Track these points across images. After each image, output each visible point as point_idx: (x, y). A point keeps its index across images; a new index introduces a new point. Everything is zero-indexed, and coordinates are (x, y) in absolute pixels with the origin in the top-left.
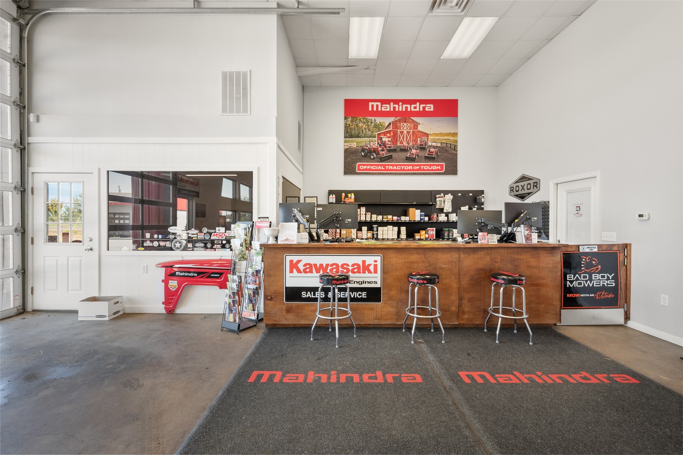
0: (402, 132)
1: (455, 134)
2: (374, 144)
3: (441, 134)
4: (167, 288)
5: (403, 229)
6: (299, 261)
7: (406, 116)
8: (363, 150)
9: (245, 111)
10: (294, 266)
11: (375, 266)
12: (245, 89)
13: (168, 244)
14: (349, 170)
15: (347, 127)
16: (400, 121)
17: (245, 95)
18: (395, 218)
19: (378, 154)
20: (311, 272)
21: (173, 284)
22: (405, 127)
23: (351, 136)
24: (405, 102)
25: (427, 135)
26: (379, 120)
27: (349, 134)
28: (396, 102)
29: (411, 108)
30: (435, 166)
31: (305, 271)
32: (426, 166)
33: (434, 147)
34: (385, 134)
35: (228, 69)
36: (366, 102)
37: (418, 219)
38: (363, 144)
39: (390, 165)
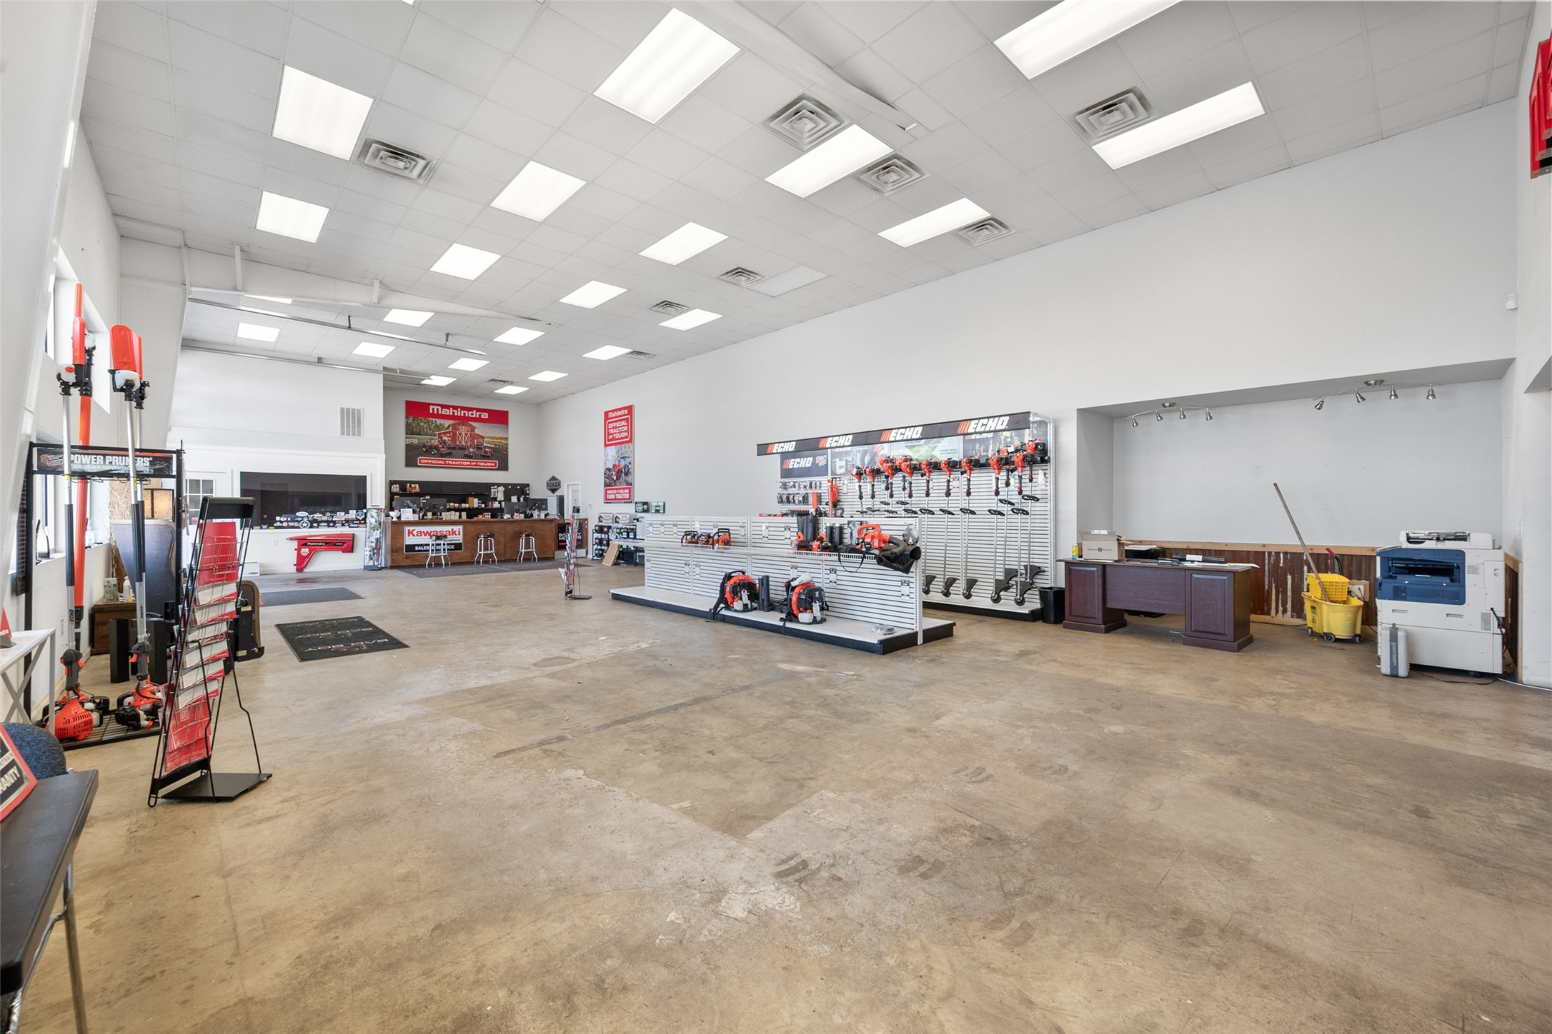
0: (460, 434)
1: (507, 439)
2: (435, 442)
3: (494, 438)
4: (299, 555)
5: (464, 514)
6: (413, 530)
7: (464, 420)
8: (424, 446)
9: (359, 435)
10: (410, 533)
11: (459, 532)
12: (359, 421)
13: (296, 524)
14: (410, 462)
15: (408, 425)
16: (458, 424)
17: (359, 425)
18: (457, 505)
19: (438, 450)
20: (421, 535)
21: (305, 551)
22: (463, 430)
23: (413, 434)
24: (463, 408)
25: (483, 437)
26: (439, 421)
27: (410, 431)
28: (455, 408)
29: (469, 414)
30: (490, 463)
31: (417, 535)
32: (482, 463)
33: (489, 448)
34: (445, 434)
35: (345, 406)
36: (426, 406)
37: (476, 505)
38: (425, 441)
39: (450, 461)
